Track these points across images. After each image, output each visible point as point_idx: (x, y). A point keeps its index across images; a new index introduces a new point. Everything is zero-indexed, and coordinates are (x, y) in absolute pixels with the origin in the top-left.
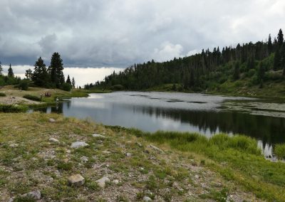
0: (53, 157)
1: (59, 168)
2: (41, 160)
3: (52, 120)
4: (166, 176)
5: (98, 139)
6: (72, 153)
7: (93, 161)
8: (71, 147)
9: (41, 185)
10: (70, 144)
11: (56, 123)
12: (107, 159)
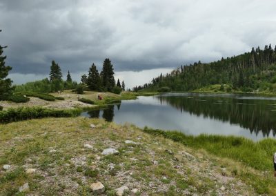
0: (83, 163)
1: (86, 175)
2: (72, 166)
3: (93, 126)
4: (187, 187)
5: (129, 145)
6: (101, 160)
7: (119, 169)
8: (102, 153)
9: (68, 190)
10: (102, 151)
11: (96, 128)
12: (133, 167)
